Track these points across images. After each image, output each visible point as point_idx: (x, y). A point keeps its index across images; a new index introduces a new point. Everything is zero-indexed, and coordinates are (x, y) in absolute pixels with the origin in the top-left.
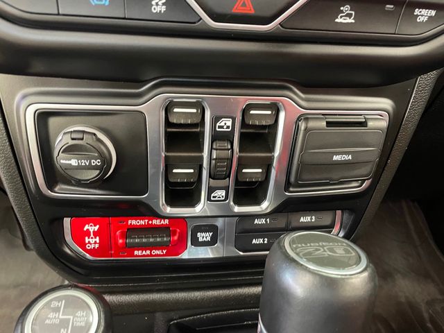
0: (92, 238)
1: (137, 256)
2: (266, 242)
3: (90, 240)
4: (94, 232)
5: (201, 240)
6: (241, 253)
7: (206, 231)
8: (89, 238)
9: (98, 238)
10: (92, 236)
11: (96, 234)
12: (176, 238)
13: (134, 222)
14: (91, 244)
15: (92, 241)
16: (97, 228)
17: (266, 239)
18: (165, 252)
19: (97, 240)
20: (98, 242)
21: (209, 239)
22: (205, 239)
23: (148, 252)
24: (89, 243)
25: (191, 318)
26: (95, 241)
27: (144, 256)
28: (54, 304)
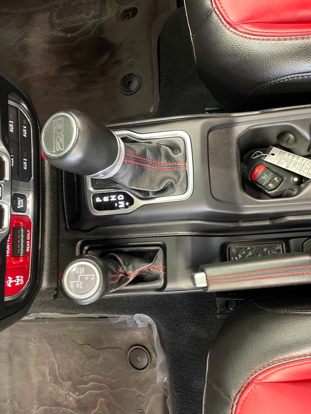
1: (30, 250)
2: (26, 160)
3: (18, 282)
4: (13, 280)
5: (22, 206)
6: (32, 178)
7: (17, 203)
8: (16, 283)
10: (15, 281)
11: (14, 279)
12: (21, 223)
13: (8, 252)
15: (18, 280)
16: (10, 278)
17: (24, 159)
18: (29, 231)
19: (18, 277)
20: (19, 276)
21: (22, 200)
22: (22, 203)
23: (28, 242)
24: (19, 282)
25: (66, 215)
27: (30, 245)
28: (72, 286)
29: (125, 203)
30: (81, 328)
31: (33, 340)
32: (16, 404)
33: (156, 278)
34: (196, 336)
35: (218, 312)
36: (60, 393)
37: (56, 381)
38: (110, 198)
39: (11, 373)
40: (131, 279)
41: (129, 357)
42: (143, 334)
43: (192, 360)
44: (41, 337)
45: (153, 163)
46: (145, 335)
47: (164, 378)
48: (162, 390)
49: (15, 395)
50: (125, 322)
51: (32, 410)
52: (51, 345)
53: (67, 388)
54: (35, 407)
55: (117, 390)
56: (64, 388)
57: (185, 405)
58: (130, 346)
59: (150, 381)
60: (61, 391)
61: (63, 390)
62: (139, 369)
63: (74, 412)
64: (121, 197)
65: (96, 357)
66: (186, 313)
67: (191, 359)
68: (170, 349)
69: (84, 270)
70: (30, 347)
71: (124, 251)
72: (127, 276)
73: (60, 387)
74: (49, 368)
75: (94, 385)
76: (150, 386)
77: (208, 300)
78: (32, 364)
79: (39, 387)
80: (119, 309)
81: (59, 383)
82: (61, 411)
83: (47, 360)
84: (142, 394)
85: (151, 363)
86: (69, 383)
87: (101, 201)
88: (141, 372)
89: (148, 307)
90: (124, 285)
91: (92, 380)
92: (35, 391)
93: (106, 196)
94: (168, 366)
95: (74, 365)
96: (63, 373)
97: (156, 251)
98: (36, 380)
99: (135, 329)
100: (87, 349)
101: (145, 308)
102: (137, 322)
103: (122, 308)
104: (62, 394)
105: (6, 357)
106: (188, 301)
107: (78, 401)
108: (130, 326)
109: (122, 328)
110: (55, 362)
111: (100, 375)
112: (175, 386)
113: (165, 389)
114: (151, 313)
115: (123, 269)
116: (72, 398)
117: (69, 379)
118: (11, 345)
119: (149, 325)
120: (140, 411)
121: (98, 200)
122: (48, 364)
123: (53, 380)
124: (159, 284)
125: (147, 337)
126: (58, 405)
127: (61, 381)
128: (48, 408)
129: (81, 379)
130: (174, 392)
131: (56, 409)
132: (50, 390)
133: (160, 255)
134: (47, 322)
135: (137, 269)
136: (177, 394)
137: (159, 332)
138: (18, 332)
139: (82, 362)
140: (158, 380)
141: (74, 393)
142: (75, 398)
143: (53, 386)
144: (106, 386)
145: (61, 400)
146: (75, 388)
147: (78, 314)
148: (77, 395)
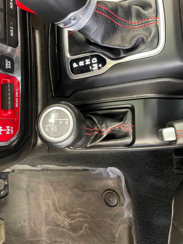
0: (7, 130)
3: (8, 131)
5: (10, 67)
7: (5, 63)
8: (7, 132)
9: (7, 127)
10: (5, 130)
11: (4, 128)
12: (9, 80)
14: (10, 131)
17: (11, 28)
18: (17, 90)
20: (9, 127)
21: (9, 62)
22: (10, 64)
23: (17, 99)
24: (10, 132)
26: (9, 128)
27: (19, 102)
28: (47, 130)
29: (98, 65)
30: (71, 177)
31: (41, 183)
32: (32, 223)
33: (126, 136)
34: (155, 185)
35: (175, 167)
36: (59, 218)
37: (56, 210)
38: (85, 63)
39: (28, 204)
40: (104, 136)
41: (104, 198)
42: (114, 183)
43: (153, 203)
44: (47, 181)
45: (124, 22)
46: (115, 183)
47: (130, 214)
48: (128, 222)
49: (31, 218)
50: (100, 174)
51: (42, 228)
52: (52, 187)
53: (63, 216)
54: (44, 226)
55: (96, 220)
56: (62, 215)
57: (146, 235)
58: (105, 190)
59: (119, 215)
60: (60, 217)
61: (61, 216)
62: (111, 207)
63: (68, 232)
64: (94, 60)
65: (81, 196)
66: (147, 168)
67: (151, 202)
68: (134, 194)
69: (59, 114)
70: (40, 188)
71: (99, 114)
72: (101, 133)
73: (59, 214)
74: (52, 202)
75: (81, 215)
76: (120, 219)
77: (165, 158)
78: (41, 198)
79: (46, 214)
80: (96, 163)
81: (59, 212)
82: (60, 230)
83: (51, 196)
84: (113, 224)
85: (120, 203)
86: (65, 212)
87: (77, 66)
88: (112, 209)
89: (118, 162)
90: (99, 141)
91: (79, 211)
92: (44, 216)
93: (82, 61)
94: (133, 206)
95: (68, 201)
96: (61, 206)
97: (126, 113)
98: (44, 209)
99: (108, 179)
100: (76, 191)
101: (115, 163)
102: (109, 173)
103: (99, 163)
104: (60, 219)
105: (26, 193)
106: (149, 159)
107: (70, 224)
108: (105, 176)
109: (99, 177)
110: (56, 198)
111: (84, 208)
112: (139, 222)
113: (130, 222)
114: (120, 167)
115: (98, 127)
116: (67, 222)
117: (65, 210)
118: (28, 186)
119: (118, 176)
120: (112, 235)
121: (75, 65)
122: (51, 199)
123: (54, 209)
124: (129, 140)
125: (117, 185)
126: (58, 226)
127: (60, 210)
128: (52, 227)
129: (72, 210)
130: (138, 226)
131: (56, 229)
132: (52, 216)
133: (129, 116)
134: (49, 172)
135: (110, 127)
136: (140, 227)
137: (126, 182)
138: (32, 178)
139: (72, 199)
140: (126, 216)
141: (68, 219)
142: (68, 222)
143: (54, 213)
144: (88, 216)
145: (59, 223)
146: (68, 216)
147: (68, 166)
148: (70, 221)
